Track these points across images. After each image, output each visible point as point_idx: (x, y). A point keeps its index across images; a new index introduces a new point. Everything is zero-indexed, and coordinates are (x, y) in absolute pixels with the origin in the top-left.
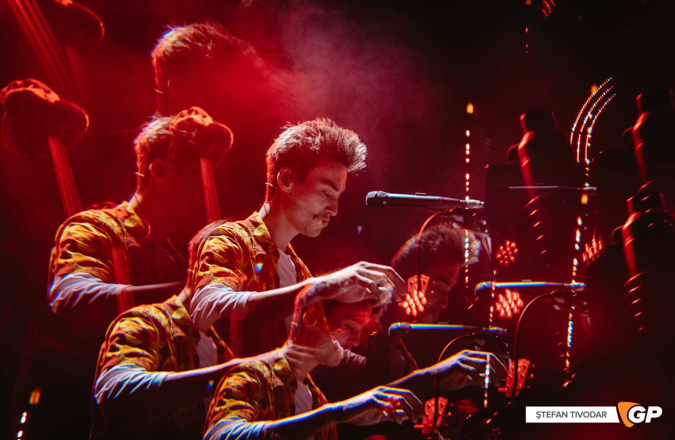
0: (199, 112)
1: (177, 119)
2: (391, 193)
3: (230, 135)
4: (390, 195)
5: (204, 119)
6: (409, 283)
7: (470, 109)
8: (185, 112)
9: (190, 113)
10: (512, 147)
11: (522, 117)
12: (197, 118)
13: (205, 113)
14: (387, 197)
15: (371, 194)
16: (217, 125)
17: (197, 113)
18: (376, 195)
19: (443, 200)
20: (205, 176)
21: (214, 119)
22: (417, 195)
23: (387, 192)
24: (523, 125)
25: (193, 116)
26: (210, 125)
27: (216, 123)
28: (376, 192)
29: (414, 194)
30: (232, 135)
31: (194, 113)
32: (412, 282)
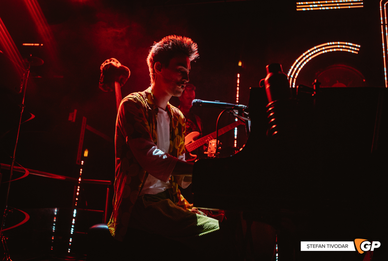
0: (115, 61)
1: (104, 64)
2: (204, 100)
3: (129, 72)
4: (203, 101)
5: (117, 64)
6: (209, 143)
7: (240, 64)
8: (108, 60)
9: (110, 61)
10: (262, 80)
11: (267, 66)
12: (114, 63)
13: (118, 61)
14: (202, 102)
15: (195, 101)
16: (123, 67)
17: (114, 61)
18: (197, 101)
19: (227, 105)
20: (117, 90)
21: (121, 64)
22: (216, 102)
23: (202, 100)
24: (268, 70)
25: (112, 62)
26: (120, 66)
27: (123, 66)
28: (197, 100)
29: (214, 101)
30: (130, 72)
31: (112, 61)
32: (211, 143)
